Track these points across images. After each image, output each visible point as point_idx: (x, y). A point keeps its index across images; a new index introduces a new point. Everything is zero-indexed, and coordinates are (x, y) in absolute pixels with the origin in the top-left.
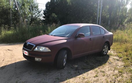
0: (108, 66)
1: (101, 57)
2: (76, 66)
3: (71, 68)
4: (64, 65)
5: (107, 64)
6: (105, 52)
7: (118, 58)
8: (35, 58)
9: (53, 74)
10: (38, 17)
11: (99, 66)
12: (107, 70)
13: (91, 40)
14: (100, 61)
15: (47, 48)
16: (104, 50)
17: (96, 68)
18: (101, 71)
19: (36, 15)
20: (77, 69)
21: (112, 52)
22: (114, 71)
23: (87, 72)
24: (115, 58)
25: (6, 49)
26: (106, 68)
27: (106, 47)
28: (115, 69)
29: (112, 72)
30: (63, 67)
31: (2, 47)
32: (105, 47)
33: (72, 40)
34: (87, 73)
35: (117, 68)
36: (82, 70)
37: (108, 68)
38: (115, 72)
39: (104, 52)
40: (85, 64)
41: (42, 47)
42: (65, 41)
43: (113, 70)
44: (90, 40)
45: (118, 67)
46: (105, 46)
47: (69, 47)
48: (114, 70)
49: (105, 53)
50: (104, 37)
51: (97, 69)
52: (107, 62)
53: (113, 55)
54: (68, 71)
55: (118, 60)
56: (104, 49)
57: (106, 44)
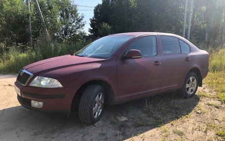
0: (193, 120)
1: (182, 101)
2: (124, 119)
3: (112, 123)
4: (96, 116)
5: (192, 114)
6: (190, 89)
7: (218, 103)
8: (32, 101)
9: (66, 137)
10: (76, 29)
11: (173, 120)
12: (190, 128)
13: (158, 65)
14: (177, 109)
15: (56, 80)
16: (187, 86)
17: (165, 124)
18: (175, 132)
19: (74, 26)
20: (122, 126)
21: (207, 90)
22: (206, 132)
23: (143, 132)
24: (212, 102)
25: (5, 84)
26: (187, 124)
27: (193, 80)
28: (210, 127)
29: (201, 134)
30: (93, 122)
31: (2, 80)
32: (191, 80)
33: (114, 63)
34: (141, 135)
35: (213, 125)
36: (132, 129)
37: (193, 125)
38: (208, 134)
39: (188, 89)
40: (143, 115)
41: (46, 78)
42: (98, 65)
43: (204, 130)
44: (156, 65)
45: (216, 122)
46: (191, 78)
47: (106, 79)
48: (207, 129)
49: (190, 93)
50: (187, 58)
51: (166, 127)
52: (193, 111)
53: (207, 97)
54: (102, 130)
55: (217, 108)
56: (188, 83)
57: (193, 73)
